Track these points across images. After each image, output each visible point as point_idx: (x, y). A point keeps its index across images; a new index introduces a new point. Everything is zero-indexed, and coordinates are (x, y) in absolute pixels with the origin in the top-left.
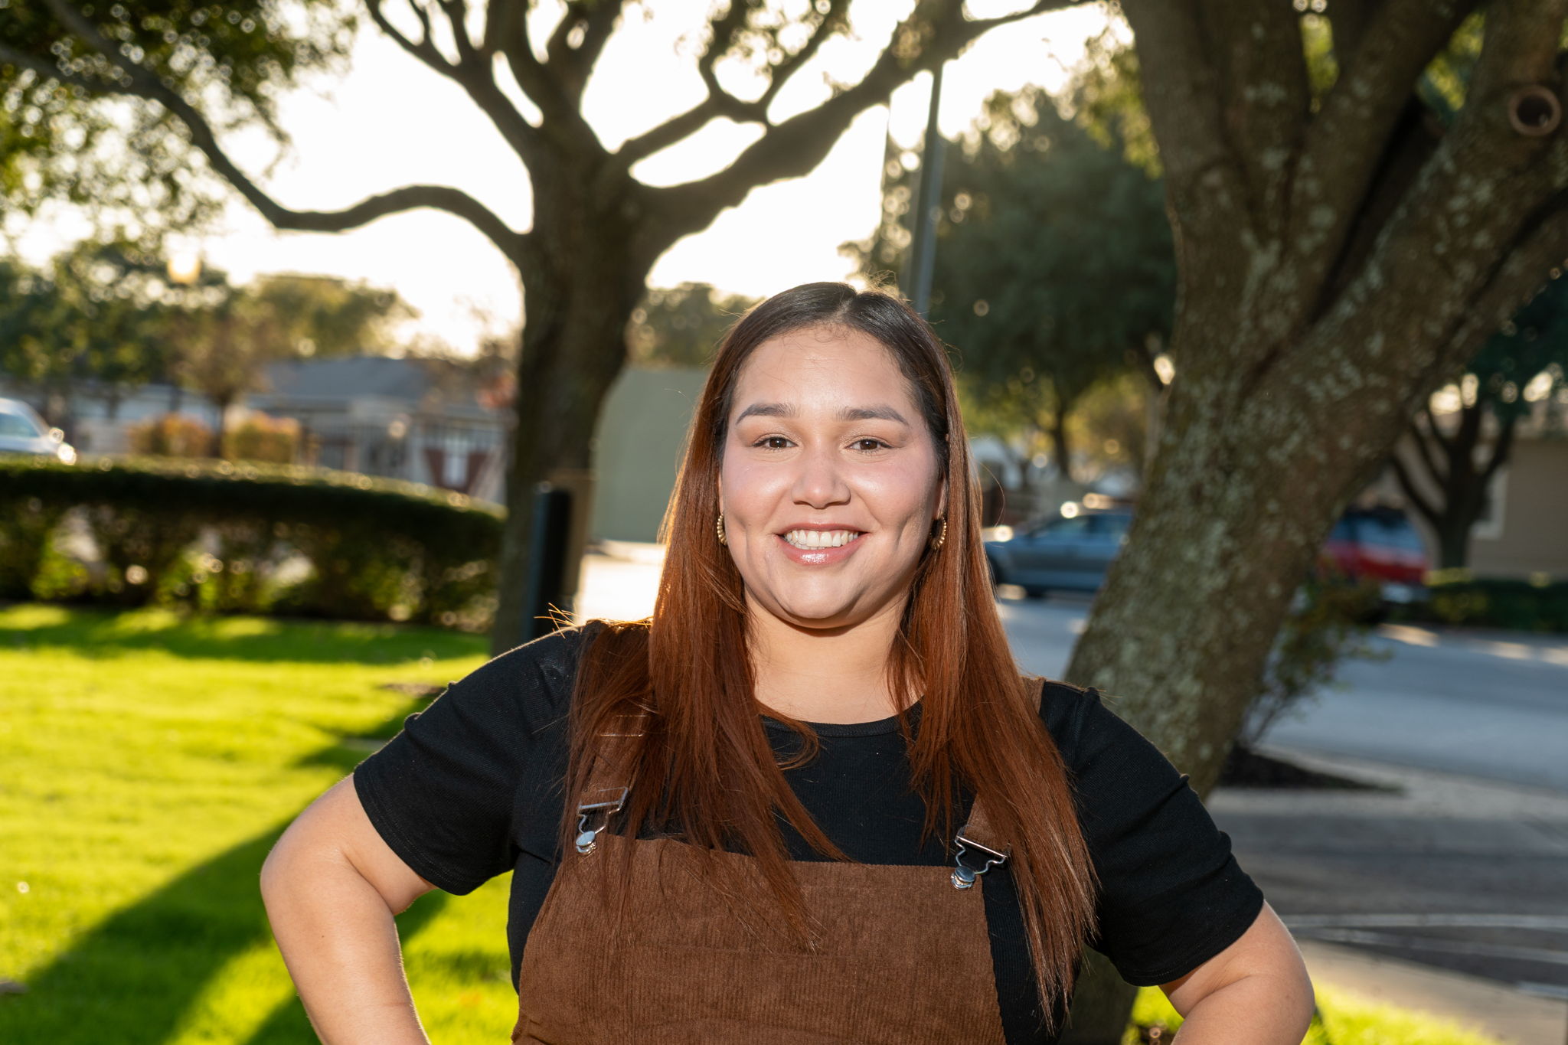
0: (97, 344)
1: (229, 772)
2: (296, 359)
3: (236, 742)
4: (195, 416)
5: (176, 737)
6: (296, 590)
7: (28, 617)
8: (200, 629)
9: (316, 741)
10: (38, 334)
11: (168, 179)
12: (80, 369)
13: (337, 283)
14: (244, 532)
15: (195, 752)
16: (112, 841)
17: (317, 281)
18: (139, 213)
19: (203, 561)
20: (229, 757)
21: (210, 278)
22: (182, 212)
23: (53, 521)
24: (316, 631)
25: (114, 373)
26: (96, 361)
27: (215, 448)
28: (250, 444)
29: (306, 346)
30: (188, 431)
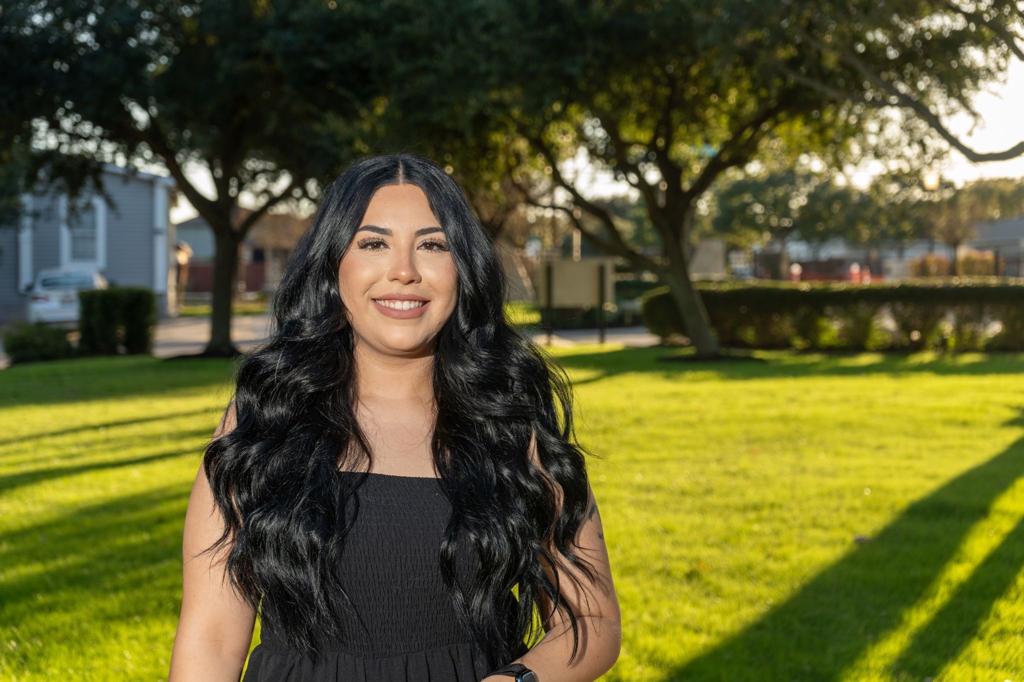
0: (892, 223)
1: (965, 432)
2: (992, 221)
3: (968, 417)
4: (941, 254)
5: (938, 415)
6: (997, 337)
7: (865, 360)
8: (948, 360)
9: (1009, 415)
10: (865, 221)
11: (922, 143)
12: (884, 235)
13: (1012, 181)
14: (968, 310)
15: (949, 422)
16: (909, 468)
17: (1000, 180)
18: (909, 160)
19: (947, 326)
20: (965, 424)
21: (945, 185)
22: (928, 158)
23: (874, 312)
24: (1009, 358)
25: (901, 236)
26: (892, 231)
27: (952, 270)
28: (970, 267)
29: (996, 214)
30: (939, 263)
